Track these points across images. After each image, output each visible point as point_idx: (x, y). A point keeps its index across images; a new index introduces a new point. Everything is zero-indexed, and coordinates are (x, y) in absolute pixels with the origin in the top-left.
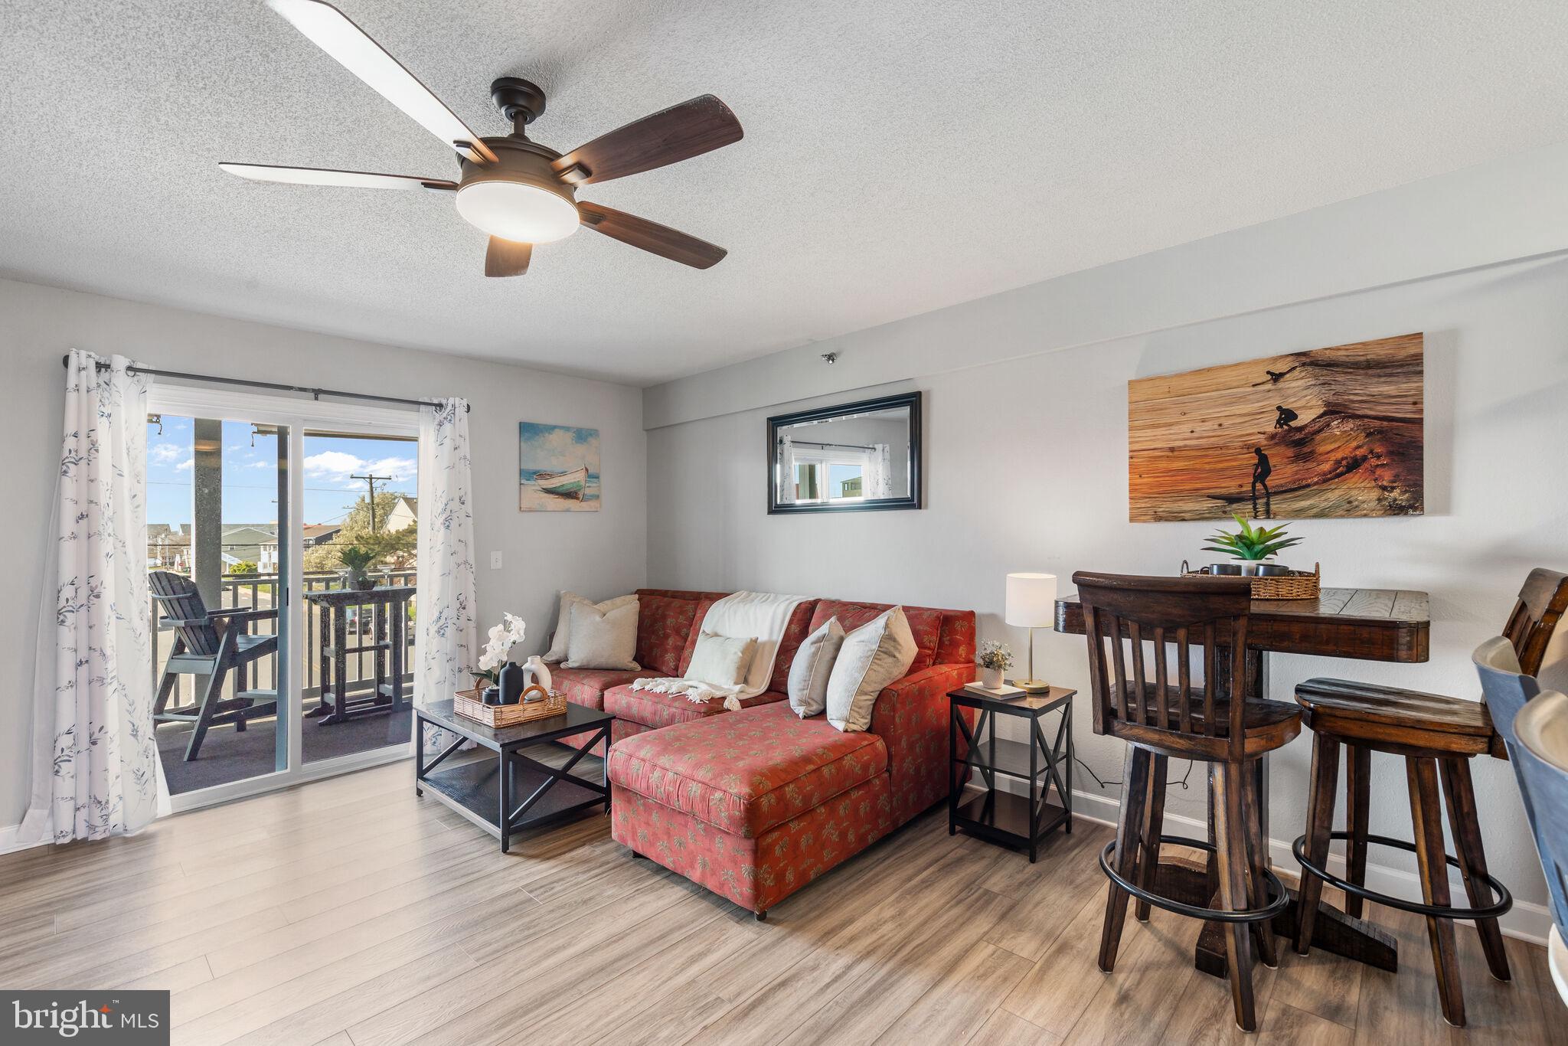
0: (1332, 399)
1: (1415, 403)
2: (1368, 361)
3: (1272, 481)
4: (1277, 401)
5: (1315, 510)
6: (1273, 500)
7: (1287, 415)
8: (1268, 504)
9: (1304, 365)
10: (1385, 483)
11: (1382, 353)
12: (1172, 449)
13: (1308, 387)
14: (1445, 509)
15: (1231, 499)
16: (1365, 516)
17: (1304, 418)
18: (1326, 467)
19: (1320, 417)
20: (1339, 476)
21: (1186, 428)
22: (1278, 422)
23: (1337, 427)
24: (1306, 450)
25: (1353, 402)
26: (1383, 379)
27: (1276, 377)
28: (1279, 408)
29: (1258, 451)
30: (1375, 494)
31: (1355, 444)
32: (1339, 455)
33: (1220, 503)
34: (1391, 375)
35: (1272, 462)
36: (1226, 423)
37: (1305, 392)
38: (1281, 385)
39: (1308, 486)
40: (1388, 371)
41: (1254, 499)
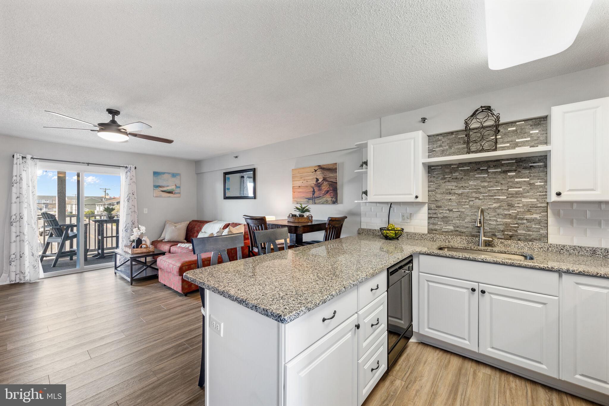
0: (324, 177)
1: (336, 179)
2: (329, 169)
3: (315, 195)
4: (316, 177)
5: (321, 203)
7: (317, 180)
8: (315, 200)
9: (320, 168)
10: (332, 196)
11: (331, 167)
13: (320, 174)
14: (342, 203)
15: (309, 199)
16: (329, 204)
17: (320, 181)
18: (323, 192)
19: (322, 181)
20: (325, 194)
21: (301, 182)
23: (325, 183)
24: (320, 188)
25: (327, 177)
26: (331, 173)
27: (316, 171)
28: (316, 178)
29: (313, 188)
30: (330, 199)
31: (327, 187)
32: (325, 190)
33: (307, 200)
34: (332, 172)
35: (315, 191)
36: (308, 181)
37: (320, 175)
38: (316, 173)
39: (321, 196)
40: (332, 171)
41: (313, 199)
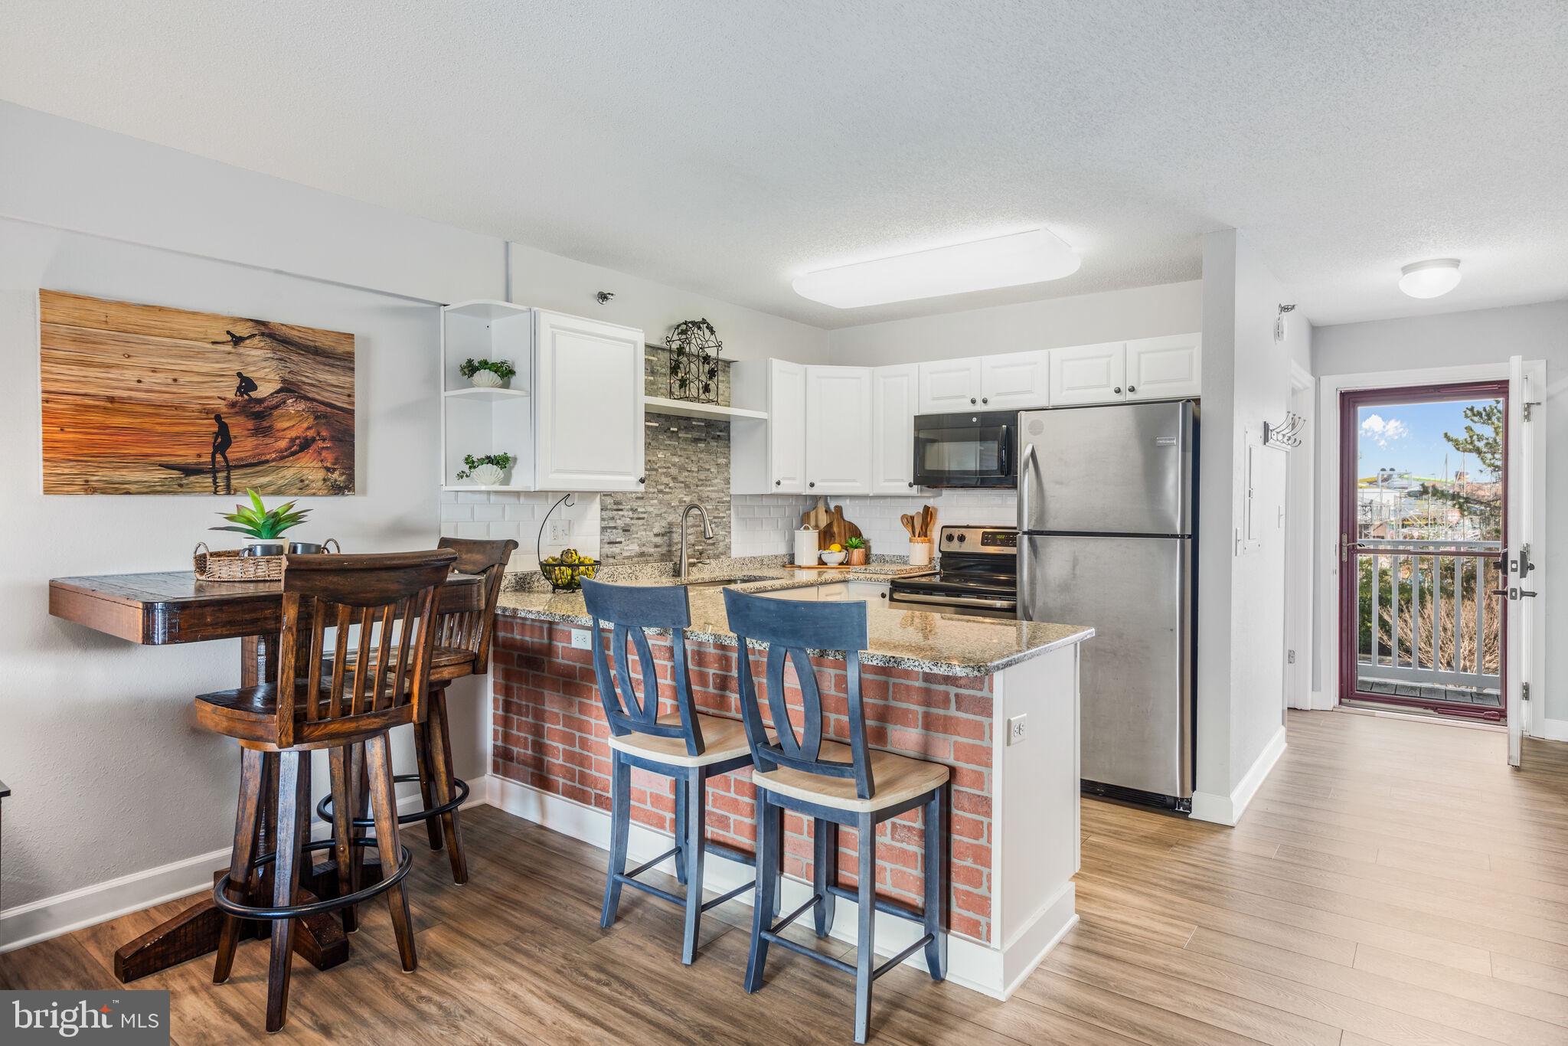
0: (288, 376)
1: (349, 396)
2: (316, 347)
3: (233, 453)
4: (237, 367)
5: (273, 488)
6: (234, 474)
7: (247, 385)
8: (228, 478)
9: (263, 334)
10: (329, 465)
11: (325, 343)
12: (111, 399)
13: (266, 359)
15: (188, 471)
16: (314, 494)
17: (264, 390)
18: (283, 444)
19: (278, 392)
20: (293, 454)
21: (131, 376)
22: (239, 389)
23: (293, 406)
24: (265, 424)
25: (304, 383)
26: (327, 368)
27: (237, 341)
28: (239, 375)
29: (218, 418)
30: (321, 474)
31: (305, 425)
32: (293, 434)
33: (175, 474)
34: (332, 366)
35: (233, 432)
36: (184, 379)
37: (265, 364)
38: (241, 350)
39: (267, 462)
40: (331, 361)
41: (214, 472)
